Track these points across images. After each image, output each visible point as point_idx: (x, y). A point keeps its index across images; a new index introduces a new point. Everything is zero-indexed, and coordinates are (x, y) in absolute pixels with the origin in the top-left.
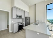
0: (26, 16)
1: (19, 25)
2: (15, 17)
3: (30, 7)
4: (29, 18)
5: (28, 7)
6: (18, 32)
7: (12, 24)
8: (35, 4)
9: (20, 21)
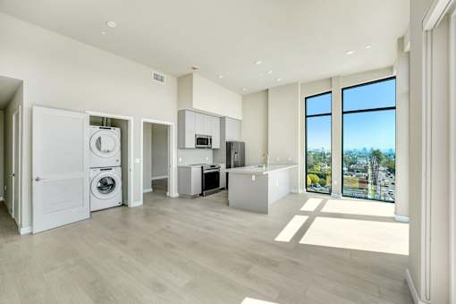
0: (229, 138)
1: (205, 172)
2: (190, 142)
3: (246, 97)
4: (243, 144)
5: (240, 98)
6: (201, 195)
7: (178, 167)
8: (267, 90)
9: (205, 158)
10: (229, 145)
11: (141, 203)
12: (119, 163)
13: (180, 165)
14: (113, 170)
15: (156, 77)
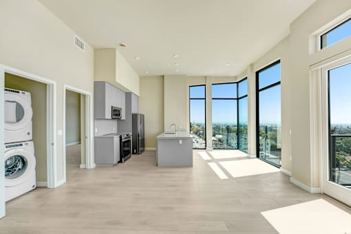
1: (124, 140)
4: (143, 117)
5: (138, 78)
6: (120, 162)
10: (135, 117)
11: (64, 180)
12: (30, 137)
13: (96, 135)
14: (24, 146)
15: (78, 42)
